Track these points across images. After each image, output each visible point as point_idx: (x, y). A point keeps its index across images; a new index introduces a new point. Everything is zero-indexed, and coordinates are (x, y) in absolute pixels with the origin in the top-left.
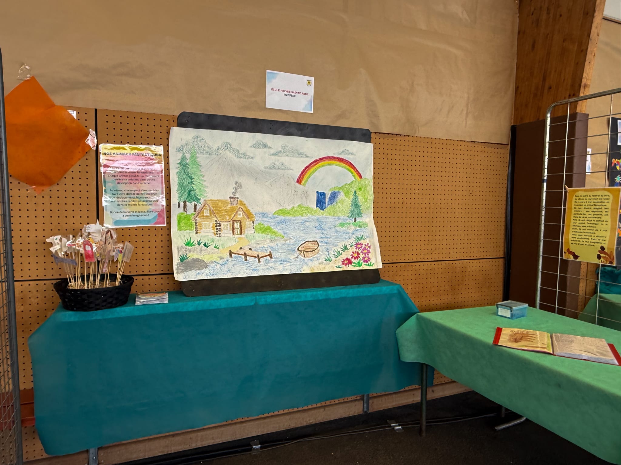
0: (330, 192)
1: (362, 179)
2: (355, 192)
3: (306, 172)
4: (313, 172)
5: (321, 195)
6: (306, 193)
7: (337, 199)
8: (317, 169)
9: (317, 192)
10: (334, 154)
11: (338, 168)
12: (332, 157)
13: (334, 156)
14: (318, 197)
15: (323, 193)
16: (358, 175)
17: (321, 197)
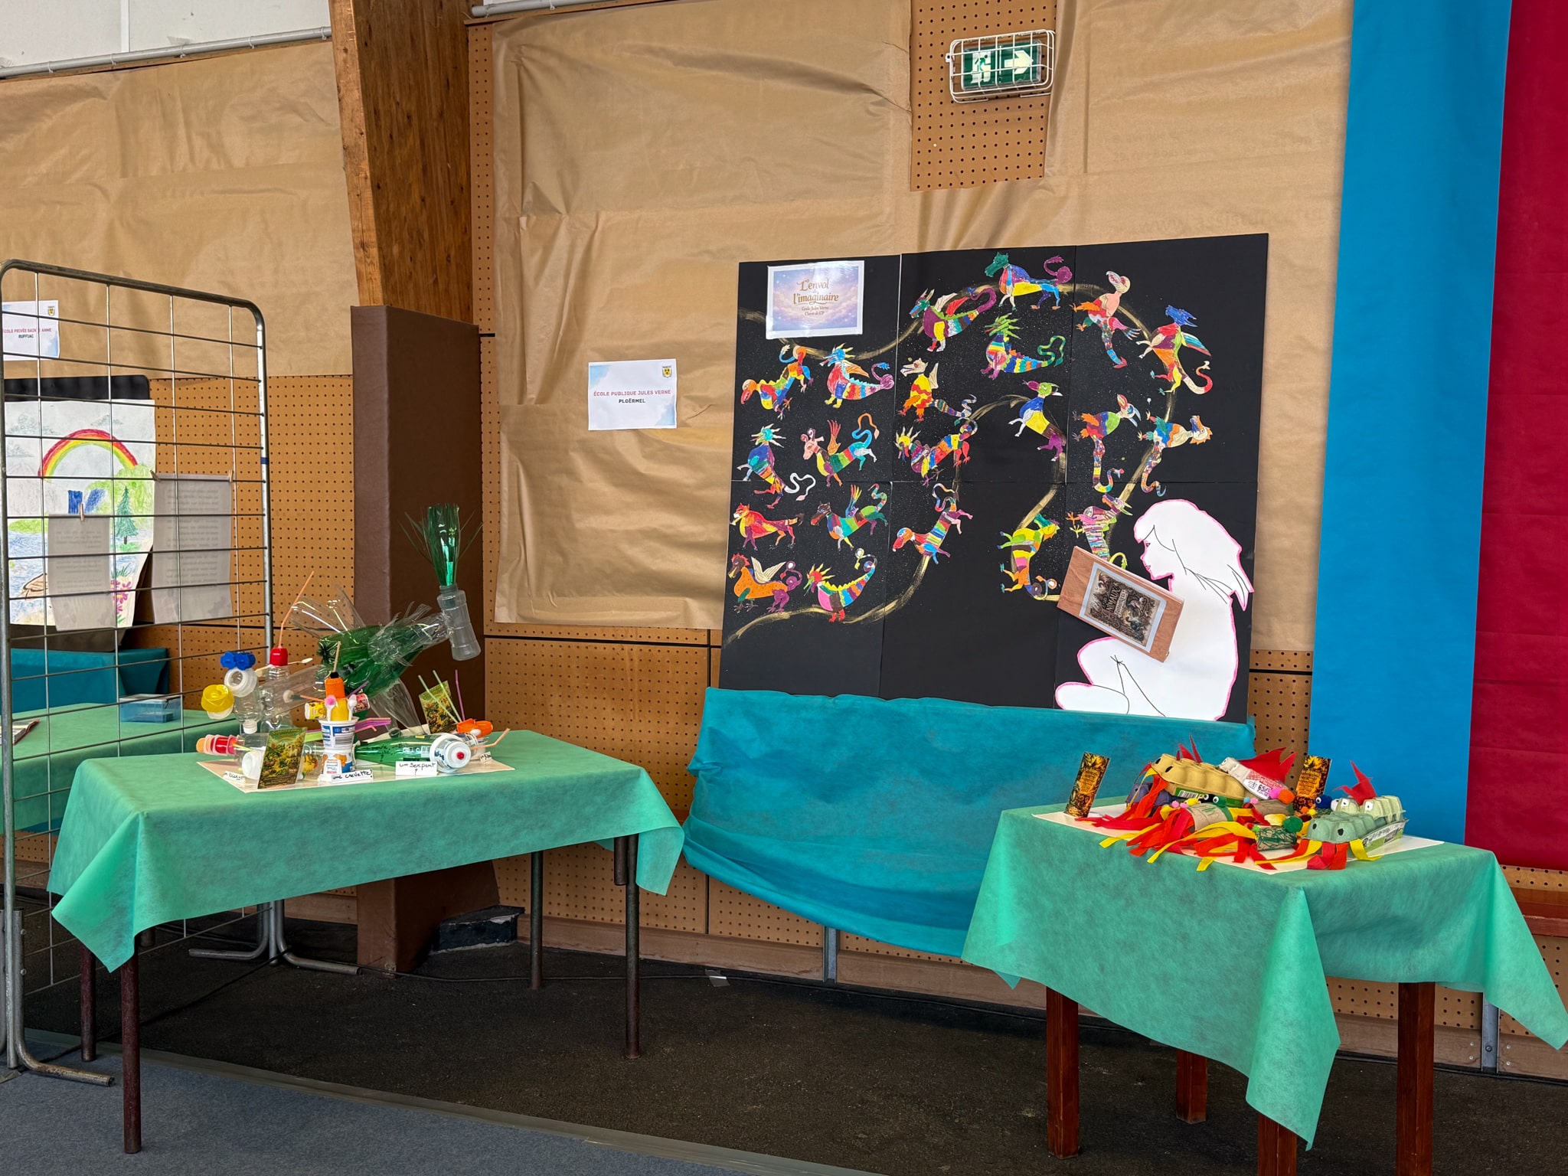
0: (90, 491)
1: (137, 466)
2: (126, 490)
3: (50, 459)
4: (61, 459)
5: (76, 497)
6: (53, 493)
7: (98, 504)
8: (65, 453)
9: (70, 492)
10: (92, 425)
11: (99, 450)
12: (88, 430)
13: (91, 428)
14: (71, 500)
15: (79, 492)
16: (130, 459)
17: (75, 500)
